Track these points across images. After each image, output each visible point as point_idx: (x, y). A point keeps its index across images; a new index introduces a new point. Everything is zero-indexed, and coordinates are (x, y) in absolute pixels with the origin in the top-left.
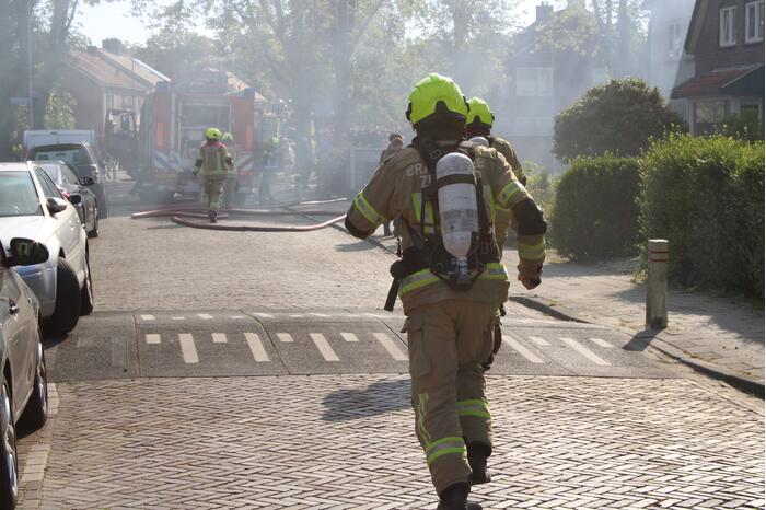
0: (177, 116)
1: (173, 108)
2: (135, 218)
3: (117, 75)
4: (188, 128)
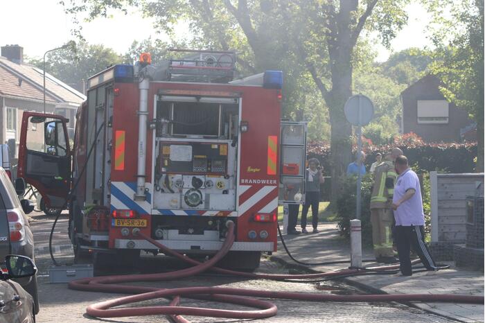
0: (149, 122)
1: (143, 107)
2: (91, 315)
3: (20, 85)
4: (168, 139)
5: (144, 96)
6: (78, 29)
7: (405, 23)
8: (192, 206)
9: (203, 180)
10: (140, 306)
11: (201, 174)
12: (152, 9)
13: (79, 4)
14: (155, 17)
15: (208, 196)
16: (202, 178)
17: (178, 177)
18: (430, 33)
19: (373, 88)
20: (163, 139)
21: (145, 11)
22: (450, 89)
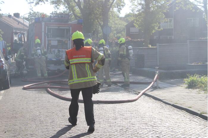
0: (45, 33)
4: (50, 39)
5: (43, 26)
6: (31, 8)
7: (124, 6)
8: (58, 57)
9: (61, 50)
10: (40, 86)
11: (60, 48)
12: (53, 3)
13: (32, 1)
14: (54, 4)
15: (62, 55)
16: (60, 50)
17: (54, 49)
18: (131, 9)
19: (119, 24)
20: (49, 39)
21: (51, 3)
22: (136, 24)
